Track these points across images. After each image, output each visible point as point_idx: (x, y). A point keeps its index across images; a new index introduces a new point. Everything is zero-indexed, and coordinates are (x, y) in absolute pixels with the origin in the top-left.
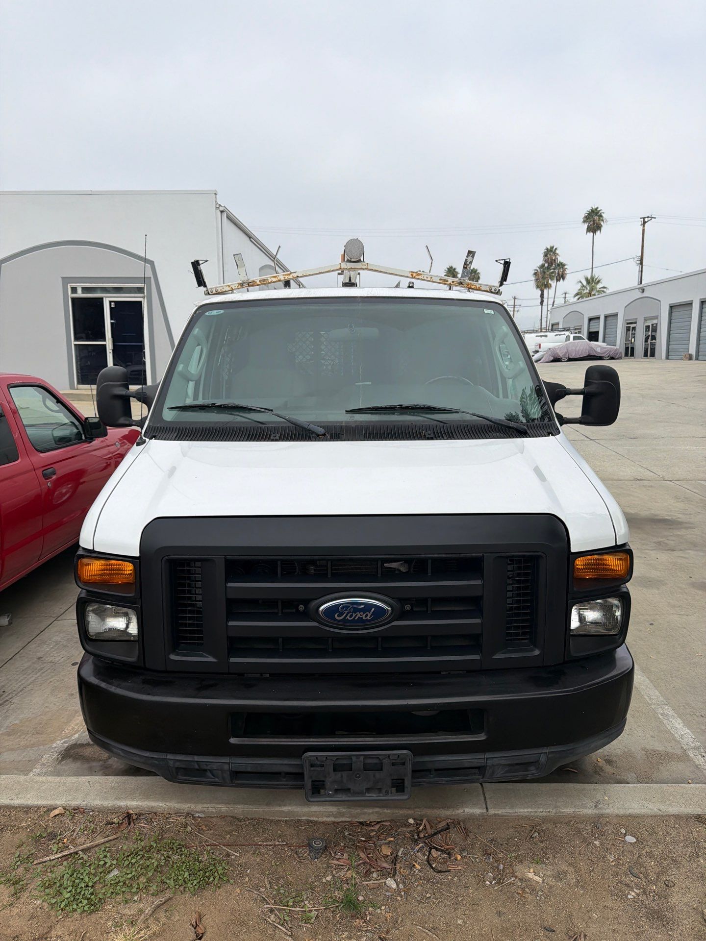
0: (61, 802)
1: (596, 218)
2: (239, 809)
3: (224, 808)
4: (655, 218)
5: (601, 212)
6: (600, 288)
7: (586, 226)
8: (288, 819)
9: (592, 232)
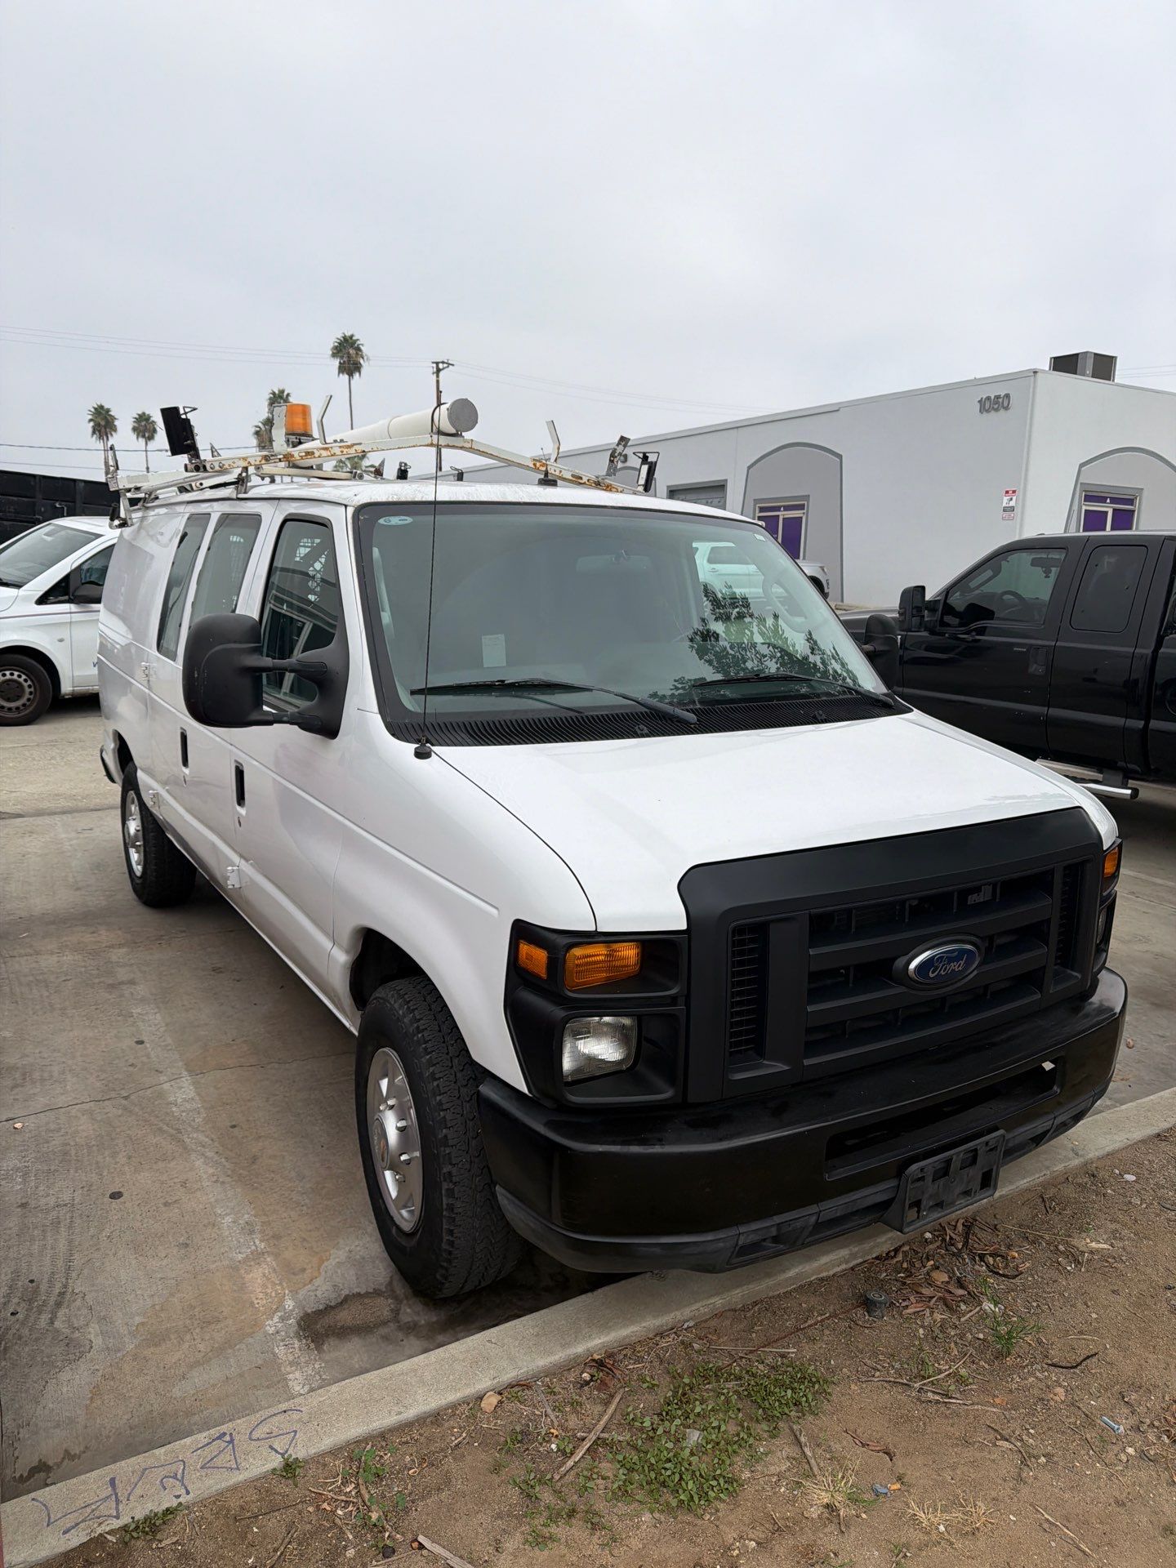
0: (483, 1383)
1: (352, 351)
2: (737, 1296)
3: (718, 1302)
4: (453, 365)
5: (358, 342)
6: (367, 467)
7: (336, 362)
8: (795, 1286)
9: (347, 374)
